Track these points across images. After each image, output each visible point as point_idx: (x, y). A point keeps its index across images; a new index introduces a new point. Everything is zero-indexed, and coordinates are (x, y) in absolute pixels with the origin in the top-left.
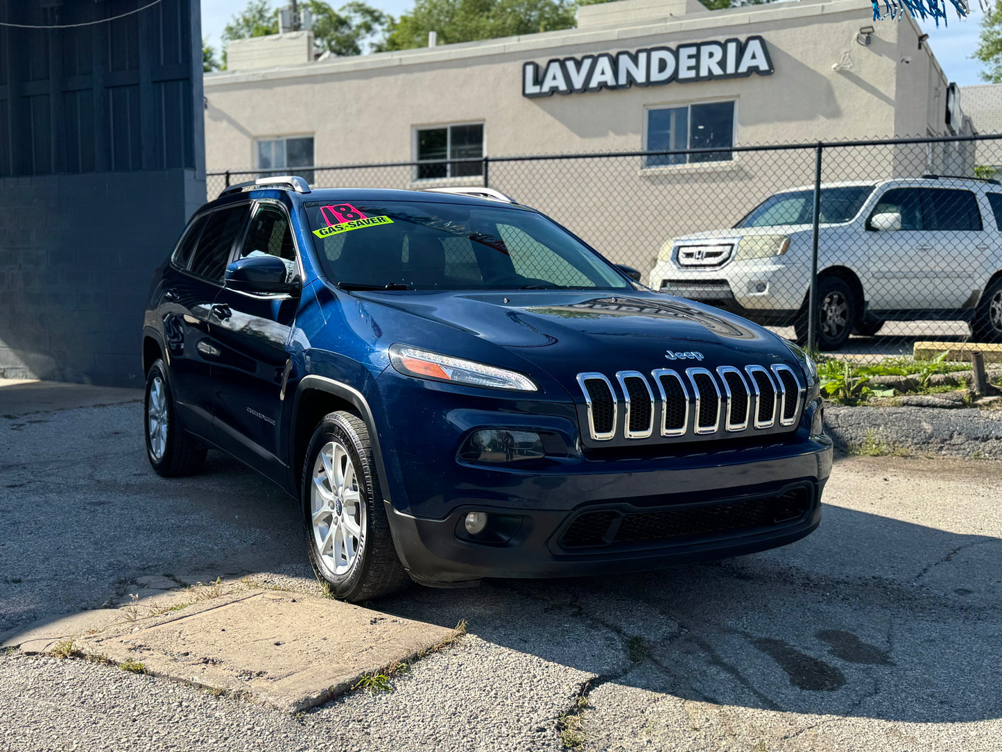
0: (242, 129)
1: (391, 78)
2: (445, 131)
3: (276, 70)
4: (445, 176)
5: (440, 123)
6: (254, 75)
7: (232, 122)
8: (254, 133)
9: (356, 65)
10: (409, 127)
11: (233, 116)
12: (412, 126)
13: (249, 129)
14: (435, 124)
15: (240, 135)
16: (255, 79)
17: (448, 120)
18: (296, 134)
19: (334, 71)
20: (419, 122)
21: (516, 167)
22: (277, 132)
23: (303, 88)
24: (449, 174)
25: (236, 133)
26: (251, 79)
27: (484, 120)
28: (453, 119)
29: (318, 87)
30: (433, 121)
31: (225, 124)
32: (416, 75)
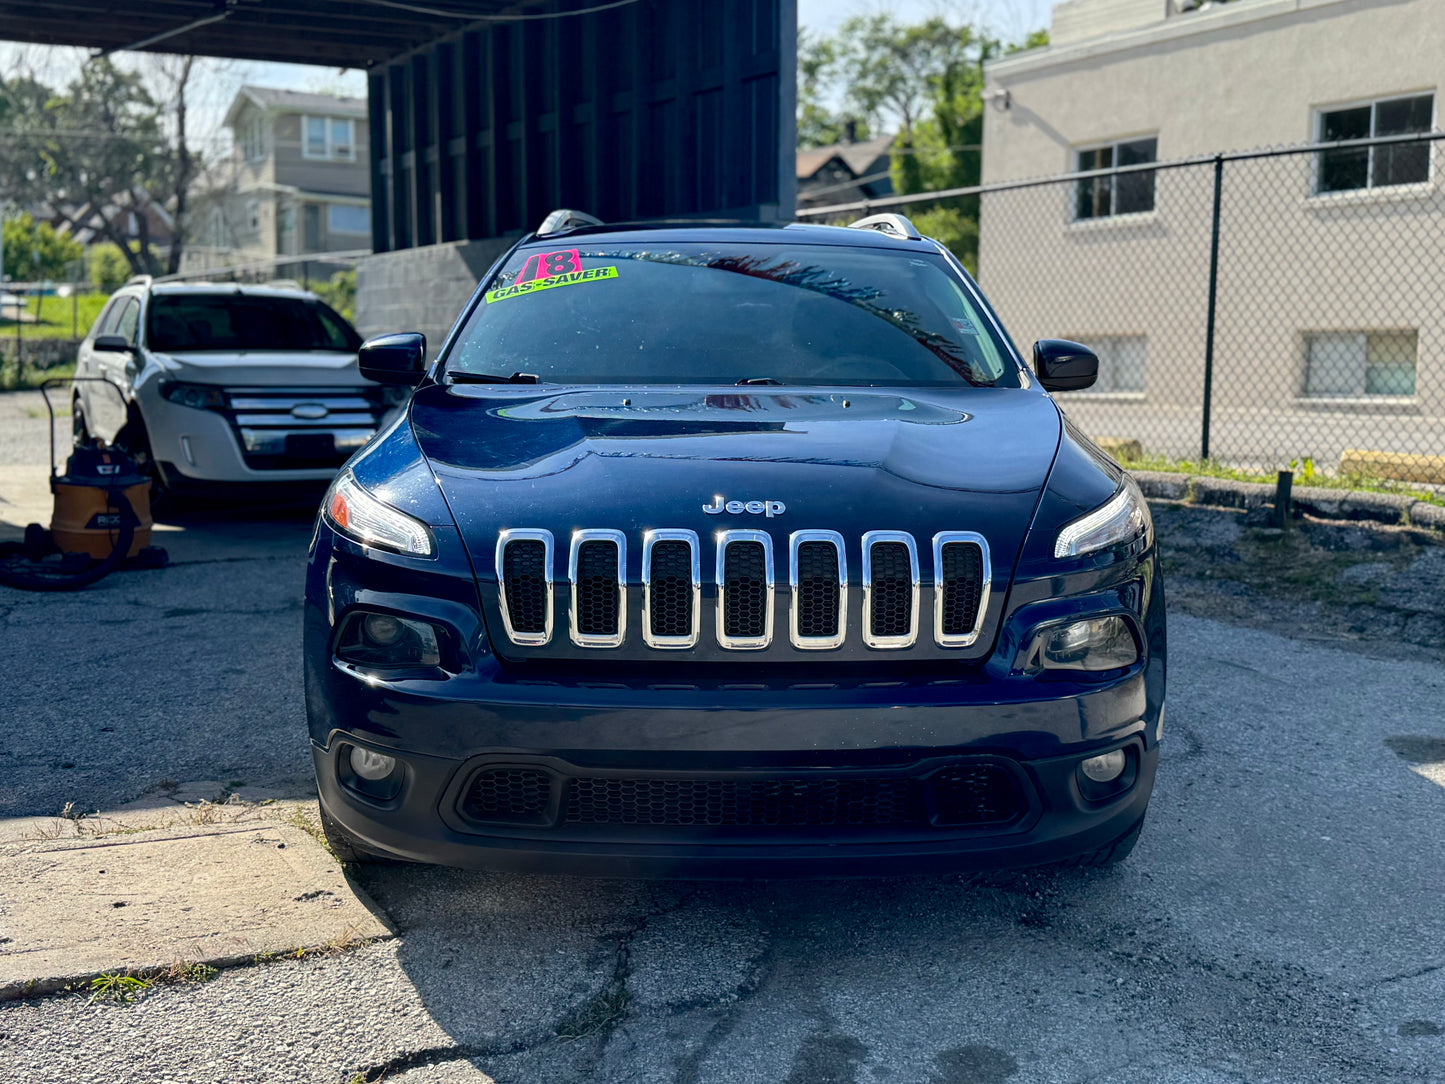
0: (1054, 135)
1: (1283, 33)
2: (1367, 110)
3: (1108, 39)
4: (1364, 185)
5: (1358, 99)
6: (1076, 51)
7: (1044, 127)
8: (1071, 139)
9: (1226, 18)
10: (1306, 109)
11: (1043, 116)
12: (1313, 106)
13: (1064, 133)
14: (1351, 101)
15: (1052, 143)
16: (1078, 56)
17: (1371, 92)
18: (1135, 134)
19: (1195, 30)
20: (1324, 99)
21: (1267, 168)
22: (1102, 134)
23: (1145, 62)
24: (1370, 182)
25: (1047, 141)
26: (1072, 57)
27: (1435, 88)
28: (1381, 90)
29: (1167, 58)
30: (1346, 96)
31: (1032, 129)
32: (1322, 24)
